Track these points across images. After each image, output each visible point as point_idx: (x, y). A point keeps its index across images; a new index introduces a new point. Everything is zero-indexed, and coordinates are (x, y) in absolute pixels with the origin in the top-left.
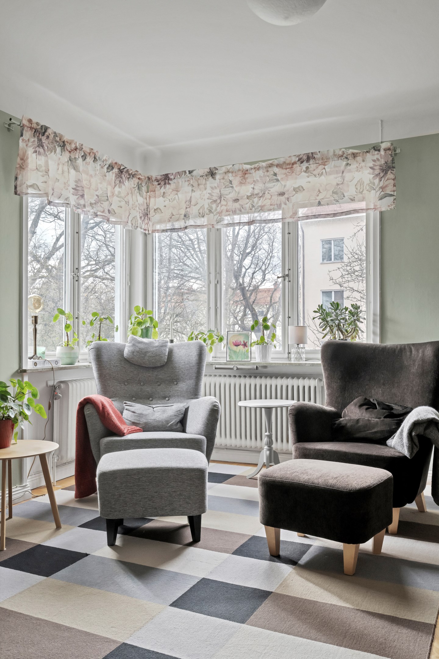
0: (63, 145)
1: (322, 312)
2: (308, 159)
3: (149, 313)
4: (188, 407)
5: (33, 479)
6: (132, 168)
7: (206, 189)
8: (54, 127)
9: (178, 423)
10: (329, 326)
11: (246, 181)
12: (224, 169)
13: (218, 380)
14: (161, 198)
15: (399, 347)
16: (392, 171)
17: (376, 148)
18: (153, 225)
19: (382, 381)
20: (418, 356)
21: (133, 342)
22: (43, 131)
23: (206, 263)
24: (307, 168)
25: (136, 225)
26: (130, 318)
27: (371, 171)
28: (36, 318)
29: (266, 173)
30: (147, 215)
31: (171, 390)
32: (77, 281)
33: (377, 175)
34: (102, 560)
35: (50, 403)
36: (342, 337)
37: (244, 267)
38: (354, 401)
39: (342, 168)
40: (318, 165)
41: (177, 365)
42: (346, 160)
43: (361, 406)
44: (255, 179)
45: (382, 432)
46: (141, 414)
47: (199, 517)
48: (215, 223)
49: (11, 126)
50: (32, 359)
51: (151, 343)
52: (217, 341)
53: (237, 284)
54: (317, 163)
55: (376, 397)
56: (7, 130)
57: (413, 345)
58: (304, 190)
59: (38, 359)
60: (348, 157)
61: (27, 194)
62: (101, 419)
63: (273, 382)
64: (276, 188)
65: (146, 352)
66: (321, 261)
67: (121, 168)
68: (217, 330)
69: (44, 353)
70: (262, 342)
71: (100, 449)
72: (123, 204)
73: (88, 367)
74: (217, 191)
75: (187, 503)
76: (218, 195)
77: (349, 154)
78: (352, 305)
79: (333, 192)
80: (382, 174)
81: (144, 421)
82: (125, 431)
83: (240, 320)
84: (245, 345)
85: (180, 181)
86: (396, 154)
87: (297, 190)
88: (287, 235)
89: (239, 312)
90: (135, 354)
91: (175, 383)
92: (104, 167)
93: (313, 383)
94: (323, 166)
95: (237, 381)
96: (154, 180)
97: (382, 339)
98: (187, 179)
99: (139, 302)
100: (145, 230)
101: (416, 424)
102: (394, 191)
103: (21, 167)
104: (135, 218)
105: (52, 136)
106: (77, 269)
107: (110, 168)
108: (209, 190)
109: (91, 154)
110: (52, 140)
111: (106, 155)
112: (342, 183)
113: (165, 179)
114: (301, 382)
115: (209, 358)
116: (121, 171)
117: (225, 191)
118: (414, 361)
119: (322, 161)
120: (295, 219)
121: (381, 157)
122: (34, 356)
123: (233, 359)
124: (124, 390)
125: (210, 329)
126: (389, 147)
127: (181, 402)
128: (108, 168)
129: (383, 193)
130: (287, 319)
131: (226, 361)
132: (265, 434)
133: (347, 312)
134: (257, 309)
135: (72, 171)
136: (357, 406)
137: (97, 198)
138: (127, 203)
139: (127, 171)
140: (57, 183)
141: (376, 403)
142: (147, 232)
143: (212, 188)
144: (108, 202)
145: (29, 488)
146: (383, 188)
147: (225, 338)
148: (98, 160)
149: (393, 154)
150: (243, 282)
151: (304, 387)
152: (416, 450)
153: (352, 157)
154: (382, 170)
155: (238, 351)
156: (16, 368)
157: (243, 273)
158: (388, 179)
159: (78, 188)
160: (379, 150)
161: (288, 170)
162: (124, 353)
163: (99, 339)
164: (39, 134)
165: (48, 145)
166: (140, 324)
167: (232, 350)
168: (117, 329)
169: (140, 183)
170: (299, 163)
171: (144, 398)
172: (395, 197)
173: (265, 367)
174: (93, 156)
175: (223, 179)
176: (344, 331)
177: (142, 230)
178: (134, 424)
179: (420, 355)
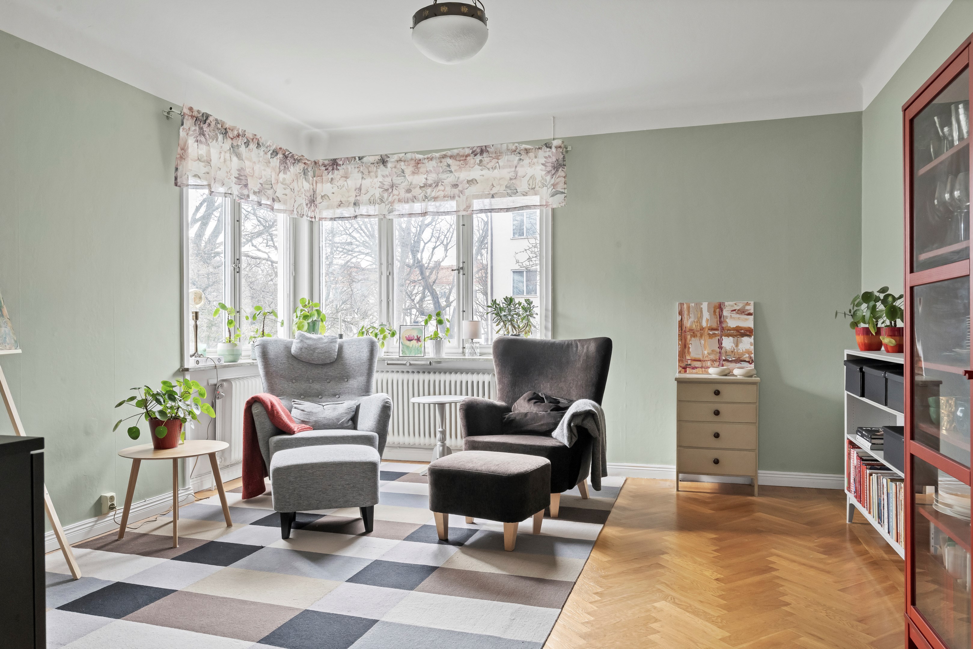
0: (225, 132)
1: (496, 307)
2: (482, 152)
3: (316, 306)
4: (360, 405)
5: (195, 482)
6: (297, 152)
7: (377, 177)
8: (215, 114)
9: (349, 421)
10: (503, 321)
11: (418, 171)
12: (396, 157)
13: (390, 376)
14: (329, 184)
15: (566, 343)
16: (563, 169)
17: (548, 146)
18: (320, 212)
19: (550, 376)
20: (583, 352)
21: (300, 338)
22: (205, 118)
23: (377, 236)
24: (481, 161)
25: (302, 213)
26: (295, 311)
27: (544, 167)
28: (196, 313)
29: (439, 164)
30: (314, 201)
31: (341, 387)
32: (238, 272)
33: (549, 172)
34: (277, 551)
35: (213, 402)
36: (515, 333)
37: (423, 240)
38: (524, 395)
39: (515, 162)
40: (491, 158)
41: (348, 362)
42: (518, 155)
43: (529, 400)
44: (428, 170)
45: (548, 424)
46: (311, 412)
47: (372, 508)
48: (386, 213)
49: (170, 114)
50: (194, 357)
51: (320, 339)
52: (389, 336)
53: (414, 261)
54: (490, 157)
55: (544, 391)
56: (166, 117)
57: (580, 340)
58: (478, 183)
59: (199, 357)
60: (521, 152)
61: (188, 185)
62: (269, 418)
63: (448, 377)
64: (449, 179)
65: (315, 349)
66: (512, 236)
67: (286, 154)
68: (390, 324)
69: (205, 351)
70: (436, 338)
71: (269, 448)
72: (288, 191)
73: (253, 365)
74: (388, 180)
75: (360, 495)
76: (390, 184)
77: (522, 150)
78: (526, 301)
79: (506, 187)
80: (553, 172)
81: (314, 419)
82: (295, 430)
83: (418, 303)
84: (418, 340)
85: (349, 167)
86: (567, 152)
87: (471, 182)
88: (461, 227)
89: (417, 293)
90: (303, 350)
91: (346, 380)
92: (268, 153)
93: (487, 378)
94: (497, 160)
95: (411, 377)
96: (321, 165)
97: (554, 334)
98: (357, 166)
99: (304, 293)
100: (312, 218)
101: (575, 416)
102: (565, 189)
103: (181, 157)
104: (301, 206)
105: (213, 124)
106: (238, 259)
107: (275, 154)
108: (380, 179)
109: (254, 140)
110: (214, 128)
111: (270, 141)
112: (515, 178)
113: (333, 164)
114: (475, 378)
115: (381, 353)
116: (286, 157)
117: (397, 180)
118: (580, 356)
119: (495, 155)
120: (468, 212)
121: (552, 155)
122: (195, 353)
123: (406, 354)
124: (292, 387)
125: (382, 323)
126: (560, 145)
127: (352, 400)
128: (271, 154)
129: (554, 190)
130: (461, 313)
131: (398, 357)
132: (439, 429)
133: (520, 307)
134: (438, 290)
135: (235, 159)
136: (526, 400)
137: (261, 186)
138: (293, 190)
139: (293, 156)
140: (219, 172)
141: (544, 397)
142: (313, 220)
143: (383, 176)
144: (272, 190)
145: (192, 491)
146: (554, 185)
147: (398, 332)
148: (262, 146)
149: (564, 152)
150: (422, 259)
151: (478, 382)
152: (575, 439)
153: (524, 153)
154: (554, 168)
155: (411, 346)
156: (177, 366)
157: (421, 247)
158: (559, 177)
159: (241, 178)
160: (551, 148)
161: (461, 162)
162: (292, 350)
163: (263, 334)
164: (201, 122)
165: (210, 133)
166: (306, 317)
167: (405, 345)
168: (282, 324)
169: (305, 168)
170: (472, 155)
171: (313, 396)
172: (565, 195)
173: (439, 362)
174: (256, 142)
175: (395, 167)
176: (516, 327)
177: (309, 218)
178: (303, 422)
179: (585, 350)
